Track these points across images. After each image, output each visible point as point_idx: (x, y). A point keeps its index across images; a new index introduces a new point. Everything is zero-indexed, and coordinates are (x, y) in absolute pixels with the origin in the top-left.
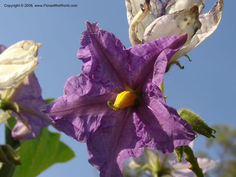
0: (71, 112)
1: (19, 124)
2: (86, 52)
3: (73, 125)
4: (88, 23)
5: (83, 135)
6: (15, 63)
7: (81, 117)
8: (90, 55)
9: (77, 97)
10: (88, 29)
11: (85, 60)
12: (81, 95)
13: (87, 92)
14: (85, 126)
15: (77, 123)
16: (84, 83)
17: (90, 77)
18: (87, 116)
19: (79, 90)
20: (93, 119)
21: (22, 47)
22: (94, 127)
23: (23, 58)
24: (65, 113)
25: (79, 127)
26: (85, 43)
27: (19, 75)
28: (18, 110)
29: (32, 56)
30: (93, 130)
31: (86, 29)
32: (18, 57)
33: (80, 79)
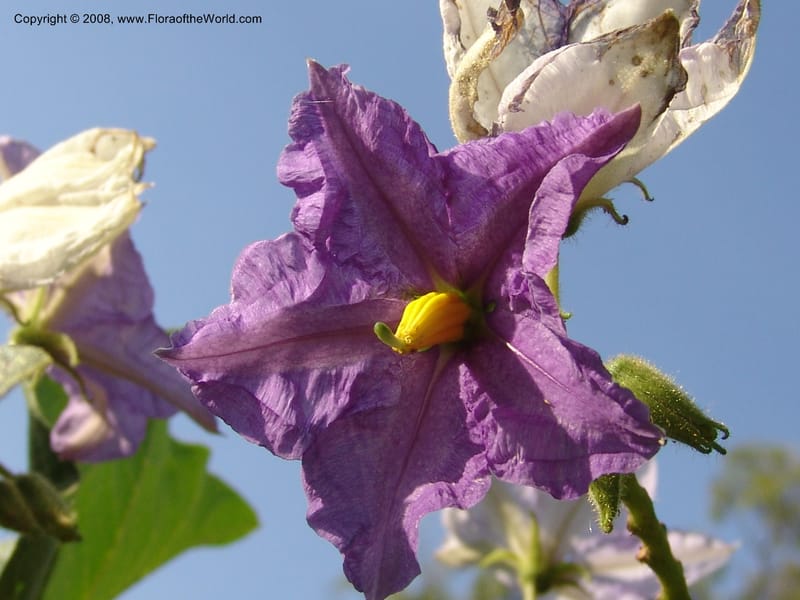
0: (254, 356)
1: (77, 408)
2: (308, 164)
3: (258, 402)
4: (317, 67)
5: (291, 435)
6: (69, 203)
7: (286, 376)
8: (321, 174)
9: (273, 310)
10: (316, 87)
11: (303, 188)
12: (288, 303)
13: (308, 294)
14: (298, 404)
15: (272, 394)
16: (299, 265)
17: (319, 245)
18: (305, 373)
19: (281, 288)
20: (326, 383)
21: (93, 150)
22: (328, 408)
23: (95, 184)
24: (233, 361)
25: (277, 410)
26: (303, 133)
27: (79, 241)
28: (74, 360)
29: (124, 178)
30: (324, 418)
31: (309, 88)
32: (79, 181)
33: (287, 249)
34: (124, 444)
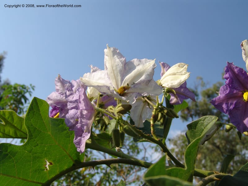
0: (221, 101)
1: (172, 97)
2: (227, 75)
3: (222, 107)
4: (228, 63)
5: (227, 111)
6: (178, 75)
7: (226, 104)
8: (229, 76)
9: (224, 95)
10: (228, 65)
11: (227, 79)
12: (225, 94)
13: (228, 92)
14: (228, 107)
15: (224, 106)
16: (227, 89)
17: (229, 86)
18: (229, 103)
19: (225, 92)
20: (231, 104)
21: (179, 66)
22: (232, 107)
23: (181, 72)
24: (219, 102)
25: (225, 108)
26: (227, 71)
28: (175, 93)
29: (186, 71)
30: (231, 108)
31: (227, 65)
32: (179, 72)
33: (225, 87)
34: (180, 102)
